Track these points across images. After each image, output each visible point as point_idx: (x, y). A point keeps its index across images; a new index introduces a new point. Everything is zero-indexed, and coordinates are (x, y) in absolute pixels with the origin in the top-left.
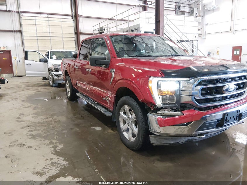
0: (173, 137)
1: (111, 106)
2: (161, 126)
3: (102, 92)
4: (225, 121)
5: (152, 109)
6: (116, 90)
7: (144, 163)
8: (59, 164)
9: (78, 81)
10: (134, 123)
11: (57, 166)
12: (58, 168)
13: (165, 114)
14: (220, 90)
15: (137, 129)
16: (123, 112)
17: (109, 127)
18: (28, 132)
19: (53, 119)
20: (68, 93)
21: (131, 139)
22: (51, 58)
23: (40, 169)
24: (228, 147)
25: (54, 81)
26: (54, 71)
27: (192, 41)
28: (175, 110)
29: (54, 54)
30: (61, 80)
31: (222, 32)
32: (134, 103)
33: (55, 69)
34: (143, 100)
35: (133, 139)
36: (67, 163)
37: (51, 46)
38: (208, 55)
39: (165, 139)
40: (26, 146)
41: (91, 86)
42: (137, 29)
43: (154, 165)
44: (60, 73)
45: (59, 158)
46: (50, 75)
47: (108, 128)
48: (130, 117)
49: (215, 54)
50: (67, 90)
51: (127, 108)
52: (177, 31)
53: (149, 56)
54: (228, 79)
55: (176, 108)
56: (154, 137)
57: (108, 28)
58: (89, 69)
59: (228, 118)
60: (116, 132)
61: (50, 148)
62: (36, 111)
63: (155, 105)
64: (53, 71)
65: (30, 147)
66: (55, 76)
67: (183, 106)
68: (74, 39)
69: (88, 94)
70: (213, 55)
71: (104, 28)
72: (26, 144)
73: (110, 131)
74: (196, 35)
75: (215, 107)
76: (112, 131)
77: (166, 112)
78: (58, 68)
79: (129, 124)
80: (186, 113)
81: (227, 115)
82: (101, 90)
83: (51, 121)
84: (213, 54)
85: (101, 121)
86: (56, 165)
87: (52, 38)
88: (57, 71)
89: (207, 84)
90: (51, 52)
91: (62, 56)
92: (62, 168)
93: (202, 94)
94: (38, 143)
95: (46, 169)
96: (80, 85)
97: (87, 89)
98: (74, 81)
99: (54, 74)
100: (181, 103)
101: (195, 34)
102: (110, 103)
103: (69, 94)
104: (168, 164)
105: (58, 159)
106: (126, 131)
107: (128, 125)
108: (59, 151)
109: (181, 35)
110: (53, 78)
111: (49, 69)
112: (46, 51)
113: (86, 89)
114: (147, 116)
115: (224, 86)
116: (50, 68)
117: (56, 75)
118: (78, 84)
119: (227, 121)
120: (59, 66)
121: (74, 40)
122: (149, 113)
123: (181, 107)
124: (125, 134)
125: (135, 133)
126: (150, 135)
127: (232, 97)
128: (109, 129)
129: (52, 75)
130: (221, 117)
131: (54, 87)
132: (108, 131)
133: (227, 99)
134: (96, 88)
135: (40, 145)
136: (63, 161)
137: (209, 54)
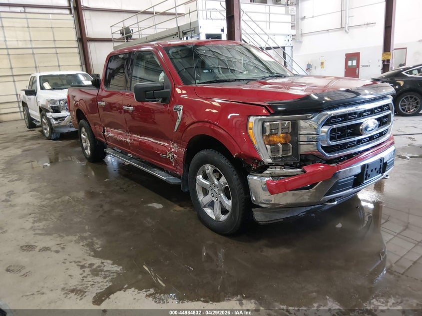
0: (289, 209)
1: (178, 167)
2: (272, 193)
3: (160, 144)
4: (365, 177)
5: (254, 167)
6: (188, 141)
7: (246, 253)
8: (107, 271)
9: (105, 128)
10: (223, 192)
11: (105, 274)
12: (108, 279)
13: (276, 173)
14: (356, 130)
15: (231, 201)
16: (201, 176)
17: (176, 202)
18: (33, 223)
19: (70, 196)
20: (87, 149)
21: (220, 218)
22: (42, 88)
23: (77, 283)
24: (362, 214)
25: (52, 129)
26: (52, 110)
27: (284, 48)
28: (292, 167)
29: (45, 81)
30: (65, 126)
31: (328, 30)
32: (223, 161)
33: (52, 107)
34: (240, 154)
35: (223, 218)
36: (121, 267)
37: (36, 65)
38: (307, 70)
39: (277, 212)
40: (38, 249)
41: (134, 136)
42: (193, 29)
43: (263, 253)
44: (64, 113)
45: (103, 261)
46: (43, 119)
47: (173, 203)
48: (216, 182)
49: (319, 67)
50: (84, 144)
51: (209, 168)
52: (258, 31)
53: (235, 80)
54: (365, 111)
55: (292, 163)
56: (261, 211)
57: (140, 29)
58: (130, 106)
59: (369, 172)
60: (188, 209)
61: (82, 247)
62: (34, 186)
63: (260, 161)
64: (49, 112)
65: (46, 249)
66: (54, 120)
67: (303, 158)
68: (76, 50)
69: (129, 149)
70: (315, 69)
71: (131, 29)
72: (36, 244)
73: (178, 208)
74: (288, 38)
75: (350, 156)
76: (182, 209)
77: (278, 170)
78: (58, 105)
79: (215, 194)
80: (309, 169)
81: (368, 168)
82: (157, 142)
83: (69, 202)
84: (316, 67)
85: (158, 194)
86: (103, 273)
87: (35, 51)
88: (56, 110)
89: (338, 122)
90: (40, 77)
91: (59, 82)
92: (115, 276)
93: (332, 139)
94: (58, 240)
95: (87, 283)
96: (111, 135)
97: (128, 140)
98: (98, 129)
99: (51, 117)
100: (300, 155)
101: (287, 36)
102: (175, 163)
103: (88, 152)
104: (284, 251)
105: (102, 263)
106: (209, 206)
107: (213, 197)
108: (100, 249)
109: (265, 38)
110: (50, 124)
111: (40, 108)
112: (30, 75)
113: (125, 140)
114: (246, 179)
115: (362, 123)
116: (44, 105)
117: (56, 119)
118: (106, 133)
119: (368, 176)
120: (59, 101)
121: (77, 52)
122: (249, 174)
123: (301, 160)
124: (209, 211)
125: (227, 208)
126: (253, 210)
127: (371, 138)
128: (176, 205)
129: (48, 119)
130: (359, 171)
131: (53, 140)
132: (174, 209)
133: (364, 142)
134: (146, 138)
135: (63, 244)
136: (113, 266)
137: (309, 67)
